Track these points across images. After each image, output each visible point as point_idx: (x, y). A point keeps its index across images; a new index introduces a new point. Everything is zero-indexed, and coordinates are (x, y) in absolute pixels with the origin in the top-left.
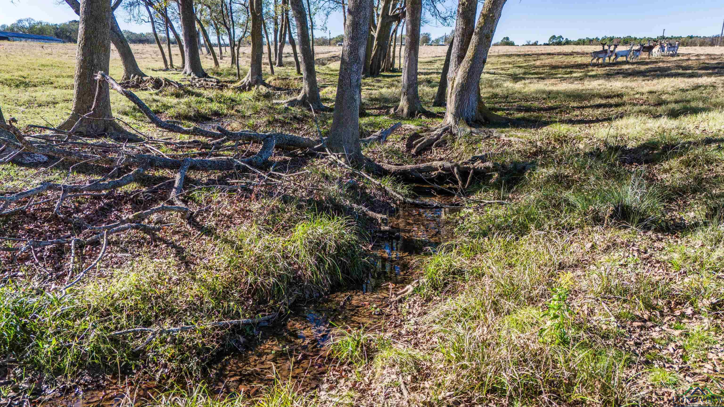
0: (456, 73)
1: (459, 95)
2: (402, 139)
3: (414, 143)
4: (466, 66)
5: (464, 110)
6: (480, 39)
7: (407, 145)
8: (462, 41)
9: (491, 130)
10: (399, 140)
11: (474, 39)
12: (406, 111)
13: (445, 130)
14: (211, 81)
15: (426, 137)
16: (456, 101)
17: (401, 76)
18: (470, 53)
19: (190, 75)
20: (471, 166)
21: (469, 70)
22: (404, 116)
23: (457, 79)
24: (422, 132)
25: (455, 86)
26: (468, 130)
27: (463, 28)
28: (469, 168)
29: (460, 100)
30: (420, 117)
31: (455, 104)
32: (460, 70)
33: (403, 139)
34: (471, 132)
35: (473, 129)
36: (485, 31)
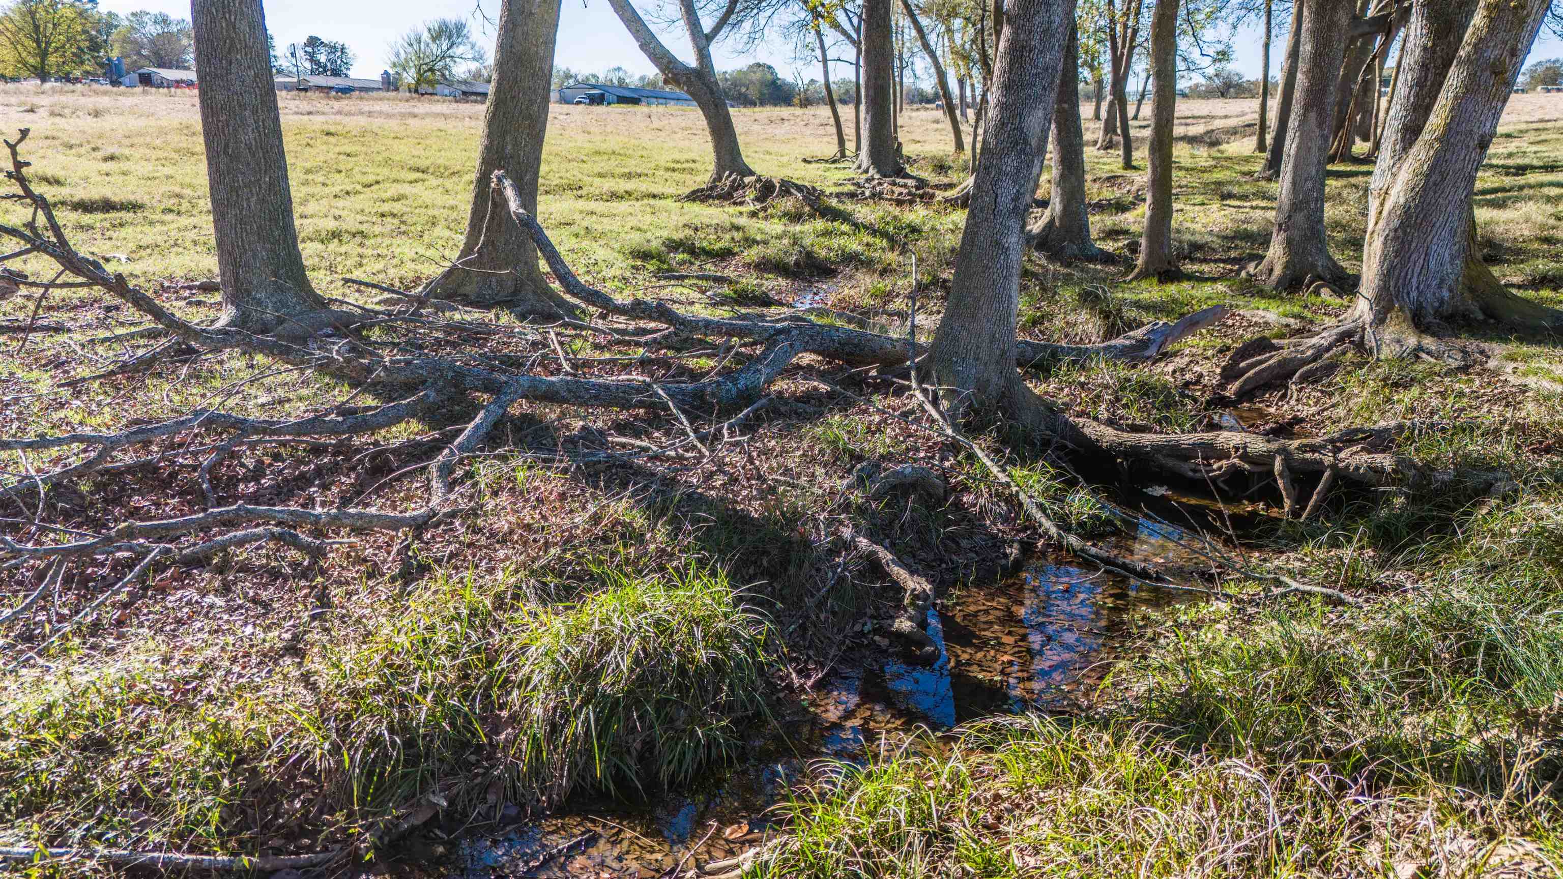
0: (1394, 175)
1: (1396, 238)
2: (1221, 351)
3: (1242, 365)
4: (1422, 156)
5: (1406, 284)
6: (1472, 76)
7: (1224, 369)
8: (1419, 84)
9: (1485, 345)
10: (1210, 353)
11: (1454, 78)
12: (1278, 271)
13: (1342, 337)
14: (905, 186)
15: (1287, 349)
16: (1385, 257)
17: (1369, 173)
18: (1436, 120)
19: (866, 171)
20: (1328, 459)
21: (1432, 169)
22: (1267, 288)
23: (1393, 192)
24: (1282, 336)
25: (1385, 213)
26: (1412, 341)
27: (1425, 48)
28: (1321, 462)
29: (1397, 253)
30: (1317, 293)
31: (1382, 263)
32: (1405, 166)
33: (1224, 350)
34: (1419, 348)
35: (1429, 342)
36: (1492, 54)
